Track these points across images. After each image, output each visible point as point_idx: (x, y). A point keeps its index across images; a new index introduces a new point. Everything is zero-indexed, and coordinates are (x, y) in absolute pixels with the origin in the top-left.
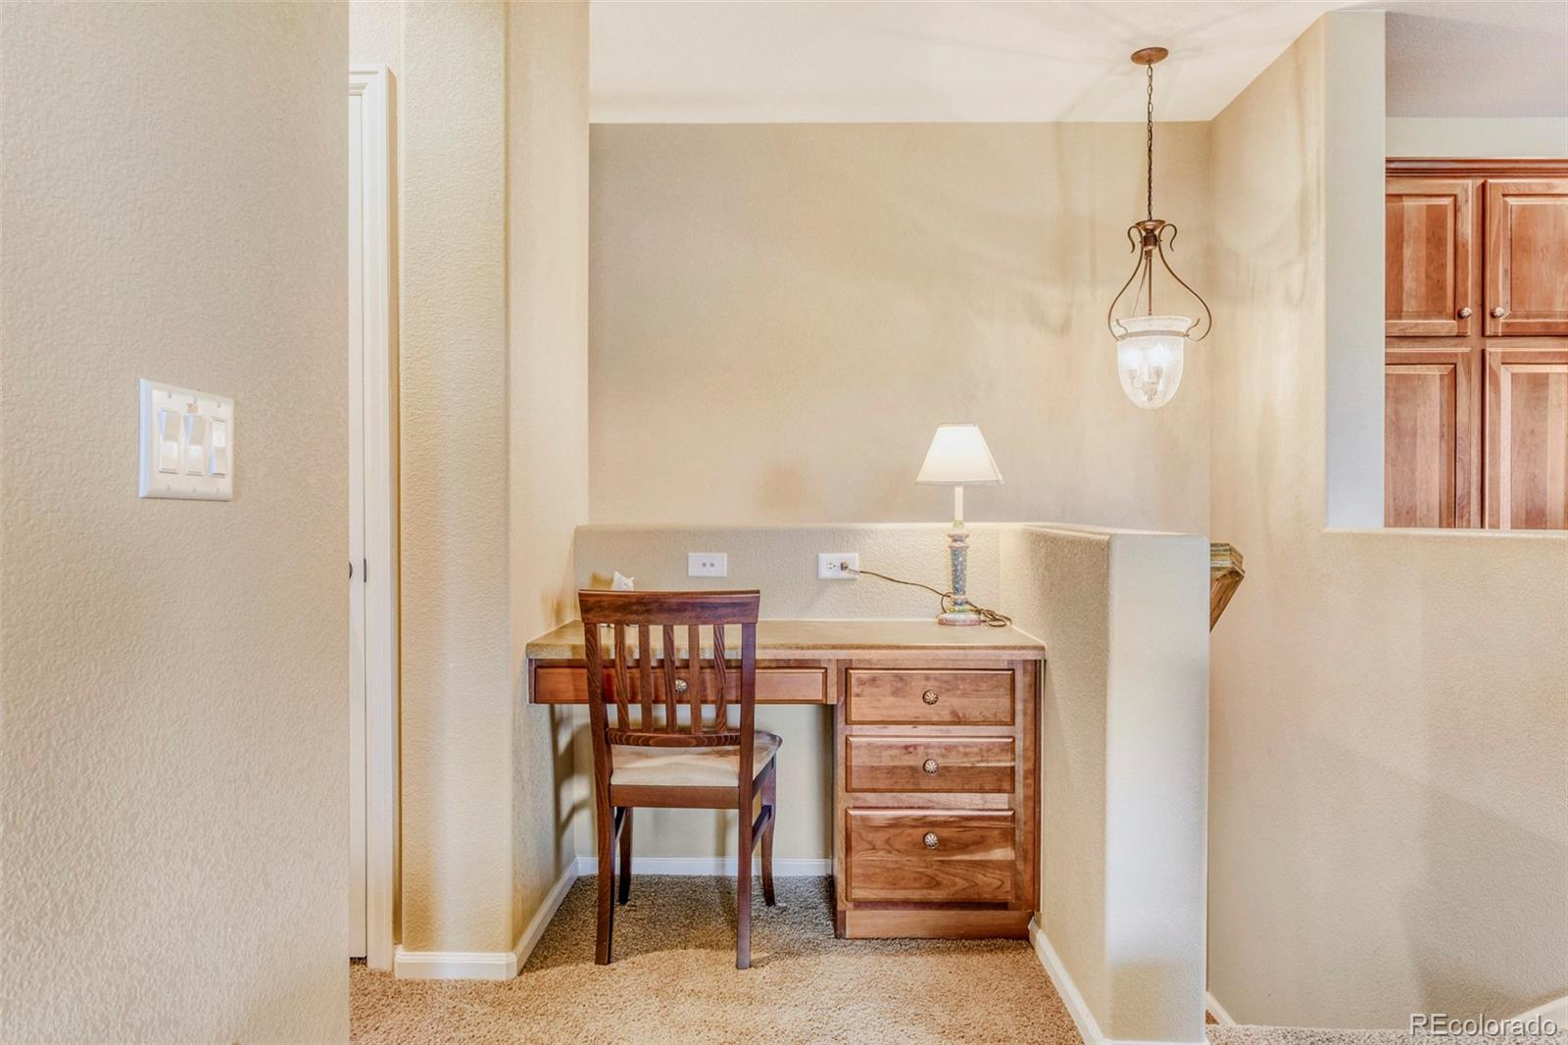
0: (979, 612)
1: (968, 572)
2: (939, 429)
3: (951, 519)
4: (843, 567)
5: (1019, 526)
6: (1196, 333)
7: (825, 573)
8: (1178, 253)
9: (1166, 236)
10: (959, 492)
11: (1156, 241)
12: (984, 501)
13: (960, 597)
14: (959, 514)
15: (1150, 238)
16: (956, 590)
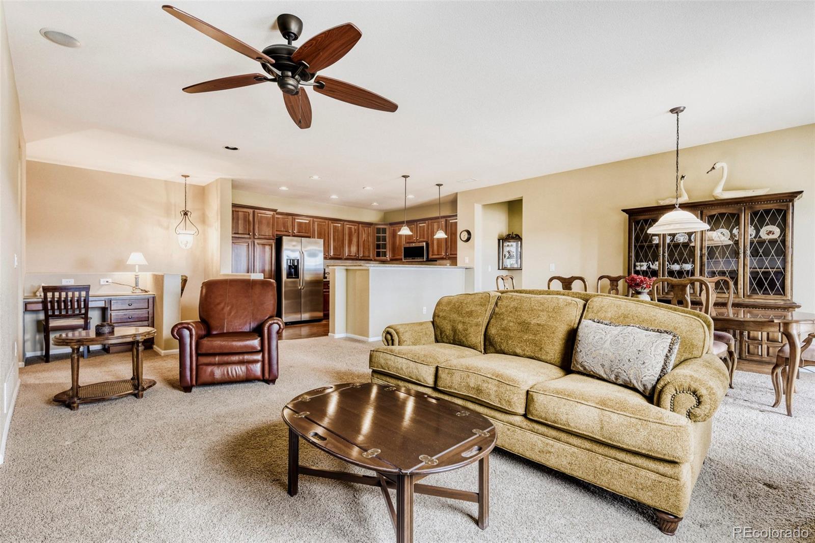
0: (142, 290)
1: (139, 282)
2: (132, 254)
3: (135, 271)
4: (107, 282)
5: (151, 273)
6: (195, 234)
7: (102, 283)
8: (192, 217)
9: (189, 214)
10: (137, 266)
11: (187, 215)
12: (143, 268)
13: (137, 287)
14: (137, 271)
15: (186, 214)
16: (136, 286)
